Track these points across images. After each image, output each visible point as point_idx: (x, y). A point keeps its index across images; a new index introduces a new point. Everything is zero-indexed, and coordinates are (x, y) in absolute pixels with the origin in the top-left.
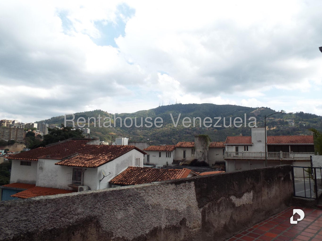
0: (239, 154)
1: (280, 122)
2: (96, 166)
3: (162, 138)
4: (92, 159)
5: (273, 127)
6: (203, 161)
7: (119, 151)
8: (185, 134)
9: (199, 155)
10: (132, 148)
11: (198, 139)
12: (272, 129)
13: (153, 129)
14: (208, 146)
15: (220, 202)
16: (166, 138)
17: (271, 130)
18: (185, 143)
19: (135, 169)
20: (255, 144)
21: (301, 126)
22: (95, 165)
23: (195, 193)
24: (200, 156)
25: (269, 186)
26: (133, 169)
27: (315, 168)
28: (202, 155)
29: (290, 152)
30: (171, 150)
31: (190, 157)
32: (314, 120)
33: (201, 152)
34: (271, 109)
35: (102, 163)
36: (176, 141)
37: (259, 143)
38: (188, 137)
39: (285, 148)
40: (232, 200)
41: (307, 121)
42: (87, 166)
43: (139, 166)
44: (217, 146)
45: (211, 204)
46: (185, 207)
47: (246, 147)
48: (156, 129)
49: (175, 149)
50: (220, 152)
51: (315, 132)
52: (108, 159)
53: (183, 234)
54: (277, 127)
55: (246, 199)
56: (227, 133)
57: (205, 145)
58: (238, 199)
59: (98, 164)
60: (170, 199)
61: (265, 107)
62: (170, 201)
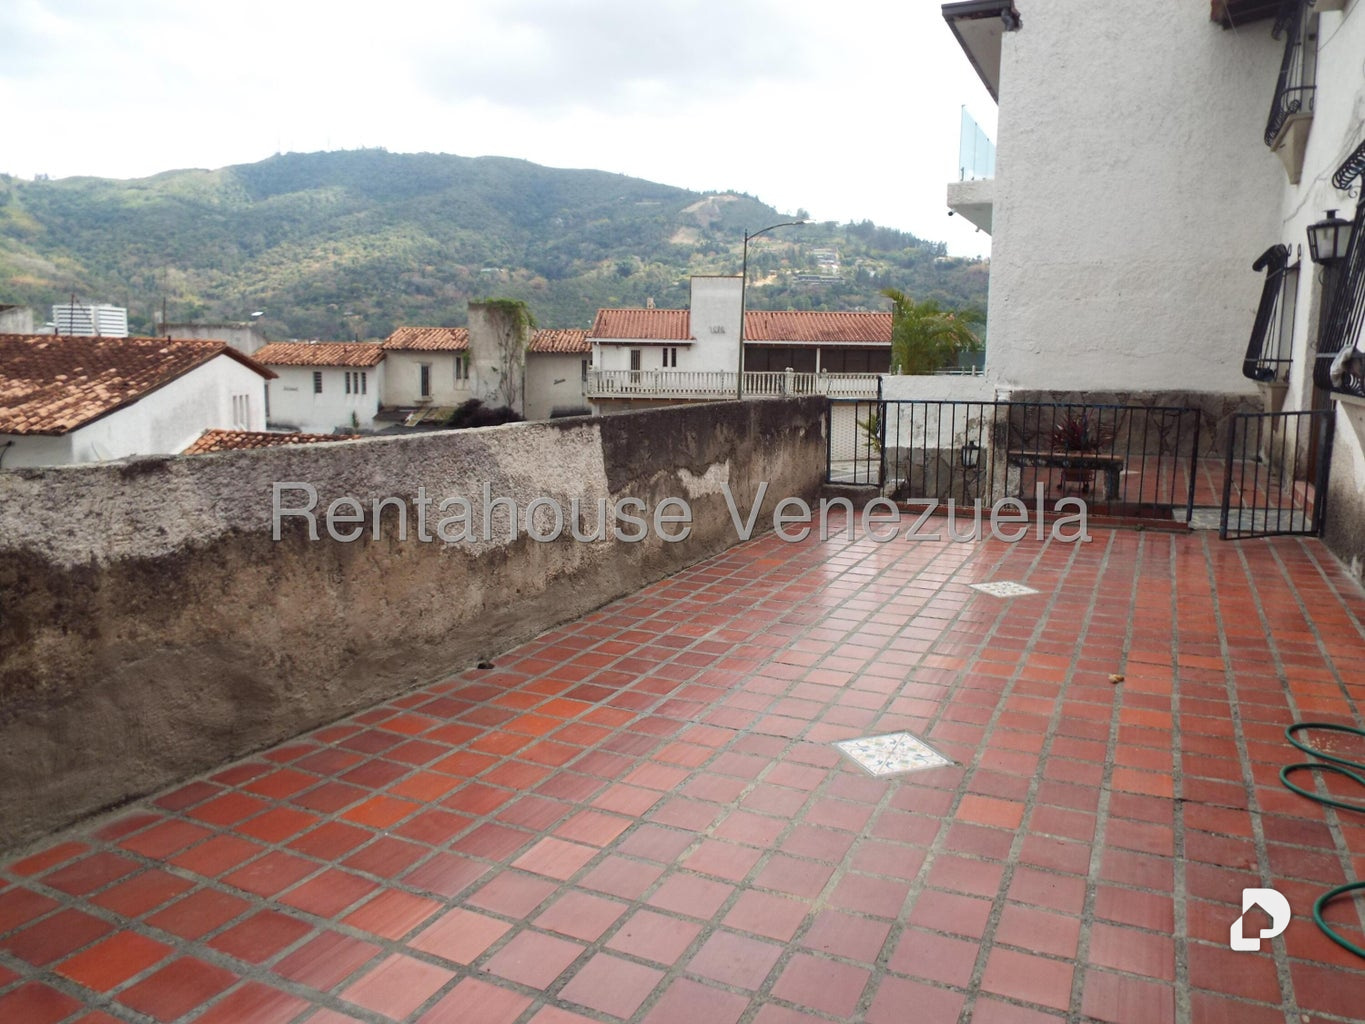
0: (644, 379)
1: (789, 258)
2: (63, 427)
3: (299, 312)
4: (27, 399)
5: (765, 276)
6: (504, 408)
7: (157, 362)
8: (405, 292)
9: (486, 383)
10: (212, 350)
11: (481, 318)
12: (759, 284)
13: (251, 265)
14: (525, 344)
15: (657, 484)
16: (318, 312)
17: (755, 290)
18: (424, 334)
19: (238, 439)
20: (700, 341)
21: (861, 275)
22: (59, 423)
23: (602, 455)
24: (493, 386)
25: (769, 452)
26: (226, 439)
27: (886, 402)
28: (502, 382)
29: (818, 371)
30: (365, 362)
31: (448, 391)
32: (906, 254)
33: (495, 370)
34: (761, 200)
35: (91, 414)
36: (366, 323)
37: (717, 336)
38: (422, 307)
39: (800, 358)
40: (681, 480)
41: (882, 257)
42: (20, 428)
43: (249, 426)
44: (560, 346)
45: (637, 485)
46: (581, 488)
47: (670, 352)
48: (264, 268)
49: (384, 355)
50: (572, 371)
51: (900, 302)
52: (111, 397)
53: (578, 555)
54: (780, 276)
55: (713, 481)
56: (585, 296)
57: (510, 342)
58: (696, 479)
59: (71, 418)
60: (550, 466)
61: (741, 191)
62: (550, 471)
